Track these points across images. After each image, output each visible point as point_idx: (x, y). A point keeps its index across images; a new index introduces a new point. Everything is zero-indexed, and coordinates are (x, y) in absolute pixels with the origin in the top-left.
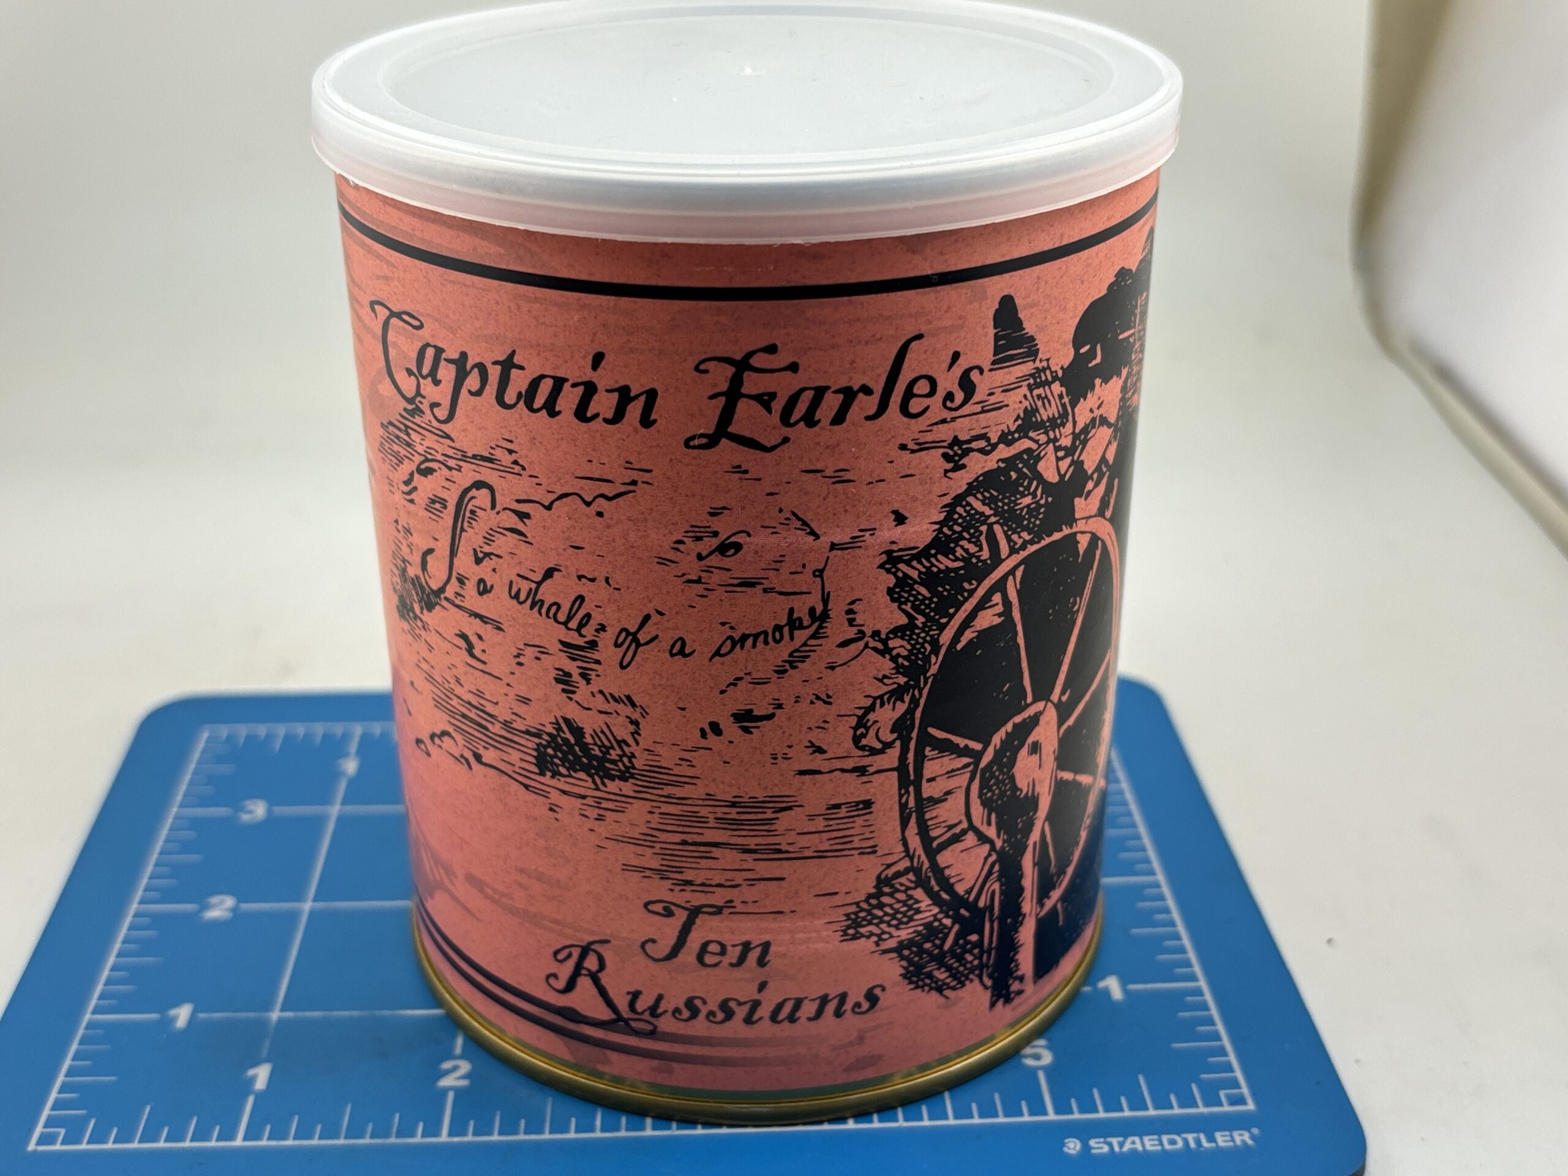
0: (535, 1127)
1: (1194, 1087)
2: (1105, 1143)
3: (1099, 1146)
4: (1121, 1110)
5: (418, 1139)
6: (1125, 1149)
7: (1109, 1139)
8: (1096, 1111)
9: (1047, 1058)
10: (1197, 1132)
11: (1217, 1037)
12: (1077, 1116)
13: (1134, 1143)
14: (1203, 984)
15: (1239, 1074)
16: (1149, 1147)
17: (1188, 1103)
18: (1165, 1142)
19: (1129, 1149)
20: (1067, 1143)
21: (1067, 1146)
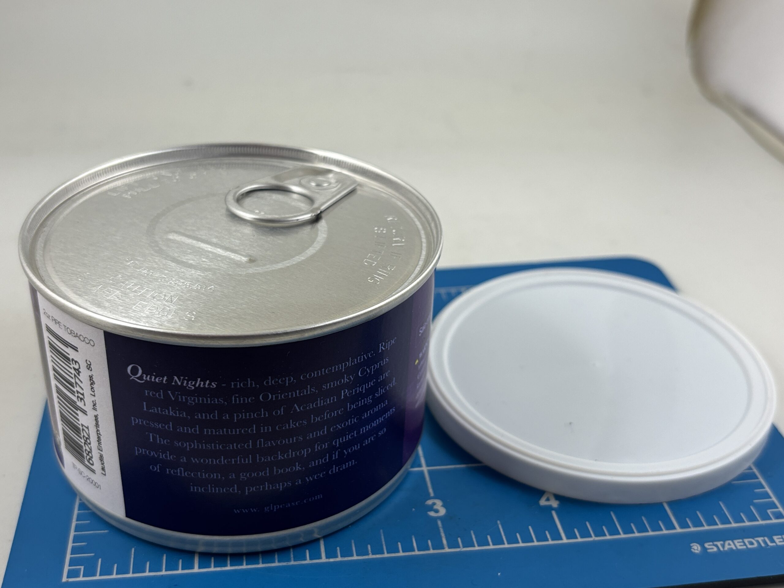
0: (377, 550)
1: (752, 508)
2: (714, 545)
3: (711, 547)
4: (716, 524)
5: (309, 561)
6: (726, 549)
7: (715, 543)
10: (763, 536)
11: (756, 477)
12: (692, 529)
13: (729, 545)
15: (774, 499)
16: (739, 548)
17: (752, 518)
18: (747, 543)
19: (729, 549)
20: (692, 546)
21: (693, 548)
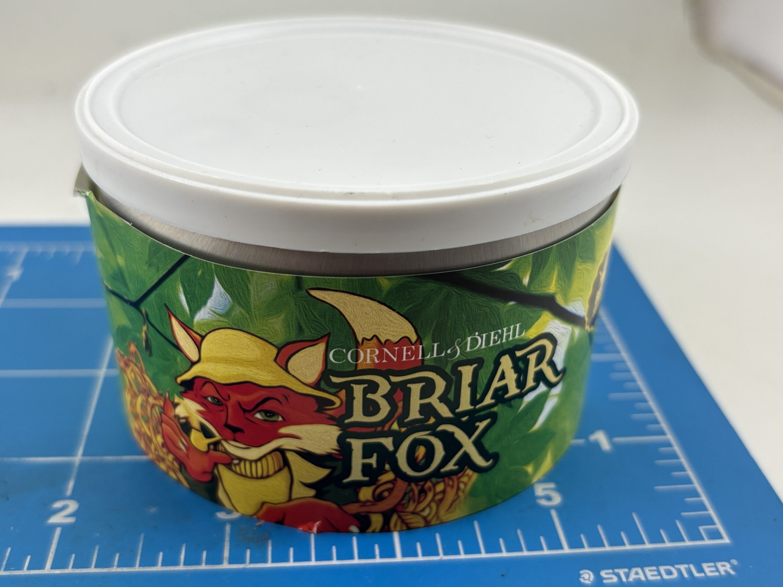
0: (127, 562)
1: (677, 522)
4: (623, 544)
5: (25, 572)
6: (631, 579)
7: (616, 571)
8: (603, 545)
9: (557, 499)
10: (688, 563)
11: (690, 482)
12: (587, 550)
14: (670, 437)
15: (712, 512)
16: (651, 578)
17: (676, 537)
18: (663, 572)
19: (634, 579)
20: (582, 574)
21: (581, 577)
